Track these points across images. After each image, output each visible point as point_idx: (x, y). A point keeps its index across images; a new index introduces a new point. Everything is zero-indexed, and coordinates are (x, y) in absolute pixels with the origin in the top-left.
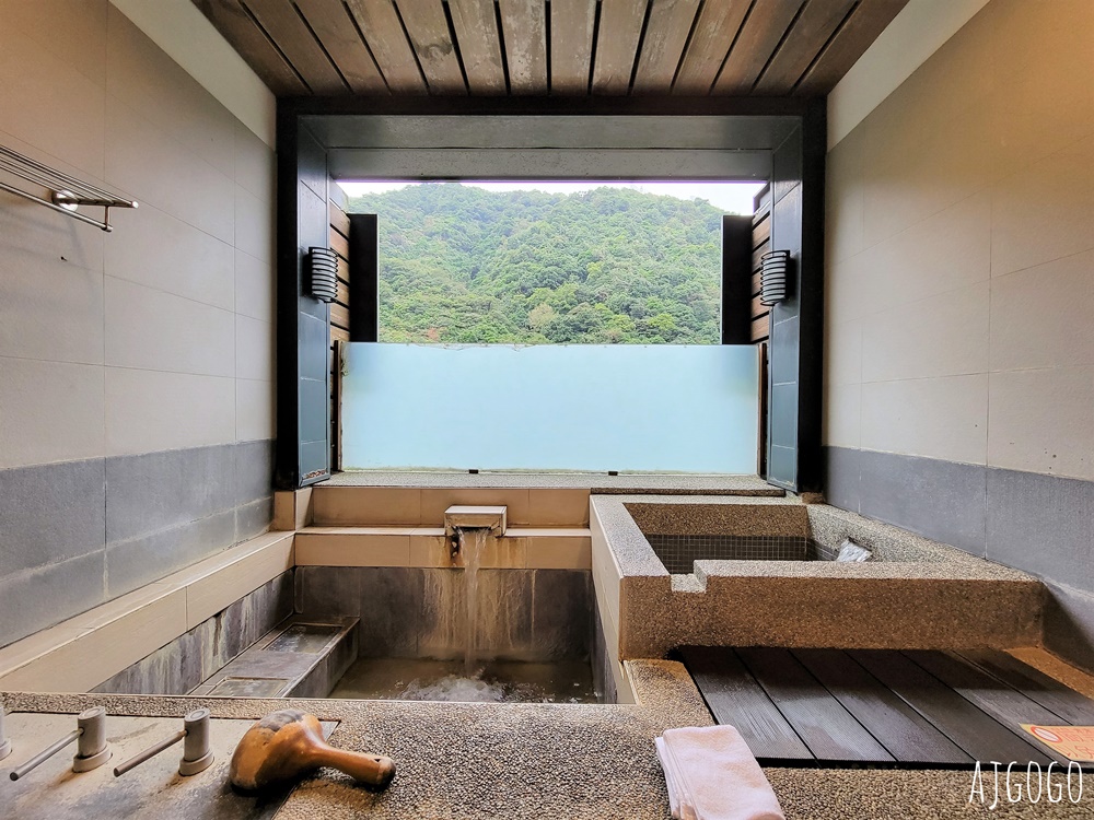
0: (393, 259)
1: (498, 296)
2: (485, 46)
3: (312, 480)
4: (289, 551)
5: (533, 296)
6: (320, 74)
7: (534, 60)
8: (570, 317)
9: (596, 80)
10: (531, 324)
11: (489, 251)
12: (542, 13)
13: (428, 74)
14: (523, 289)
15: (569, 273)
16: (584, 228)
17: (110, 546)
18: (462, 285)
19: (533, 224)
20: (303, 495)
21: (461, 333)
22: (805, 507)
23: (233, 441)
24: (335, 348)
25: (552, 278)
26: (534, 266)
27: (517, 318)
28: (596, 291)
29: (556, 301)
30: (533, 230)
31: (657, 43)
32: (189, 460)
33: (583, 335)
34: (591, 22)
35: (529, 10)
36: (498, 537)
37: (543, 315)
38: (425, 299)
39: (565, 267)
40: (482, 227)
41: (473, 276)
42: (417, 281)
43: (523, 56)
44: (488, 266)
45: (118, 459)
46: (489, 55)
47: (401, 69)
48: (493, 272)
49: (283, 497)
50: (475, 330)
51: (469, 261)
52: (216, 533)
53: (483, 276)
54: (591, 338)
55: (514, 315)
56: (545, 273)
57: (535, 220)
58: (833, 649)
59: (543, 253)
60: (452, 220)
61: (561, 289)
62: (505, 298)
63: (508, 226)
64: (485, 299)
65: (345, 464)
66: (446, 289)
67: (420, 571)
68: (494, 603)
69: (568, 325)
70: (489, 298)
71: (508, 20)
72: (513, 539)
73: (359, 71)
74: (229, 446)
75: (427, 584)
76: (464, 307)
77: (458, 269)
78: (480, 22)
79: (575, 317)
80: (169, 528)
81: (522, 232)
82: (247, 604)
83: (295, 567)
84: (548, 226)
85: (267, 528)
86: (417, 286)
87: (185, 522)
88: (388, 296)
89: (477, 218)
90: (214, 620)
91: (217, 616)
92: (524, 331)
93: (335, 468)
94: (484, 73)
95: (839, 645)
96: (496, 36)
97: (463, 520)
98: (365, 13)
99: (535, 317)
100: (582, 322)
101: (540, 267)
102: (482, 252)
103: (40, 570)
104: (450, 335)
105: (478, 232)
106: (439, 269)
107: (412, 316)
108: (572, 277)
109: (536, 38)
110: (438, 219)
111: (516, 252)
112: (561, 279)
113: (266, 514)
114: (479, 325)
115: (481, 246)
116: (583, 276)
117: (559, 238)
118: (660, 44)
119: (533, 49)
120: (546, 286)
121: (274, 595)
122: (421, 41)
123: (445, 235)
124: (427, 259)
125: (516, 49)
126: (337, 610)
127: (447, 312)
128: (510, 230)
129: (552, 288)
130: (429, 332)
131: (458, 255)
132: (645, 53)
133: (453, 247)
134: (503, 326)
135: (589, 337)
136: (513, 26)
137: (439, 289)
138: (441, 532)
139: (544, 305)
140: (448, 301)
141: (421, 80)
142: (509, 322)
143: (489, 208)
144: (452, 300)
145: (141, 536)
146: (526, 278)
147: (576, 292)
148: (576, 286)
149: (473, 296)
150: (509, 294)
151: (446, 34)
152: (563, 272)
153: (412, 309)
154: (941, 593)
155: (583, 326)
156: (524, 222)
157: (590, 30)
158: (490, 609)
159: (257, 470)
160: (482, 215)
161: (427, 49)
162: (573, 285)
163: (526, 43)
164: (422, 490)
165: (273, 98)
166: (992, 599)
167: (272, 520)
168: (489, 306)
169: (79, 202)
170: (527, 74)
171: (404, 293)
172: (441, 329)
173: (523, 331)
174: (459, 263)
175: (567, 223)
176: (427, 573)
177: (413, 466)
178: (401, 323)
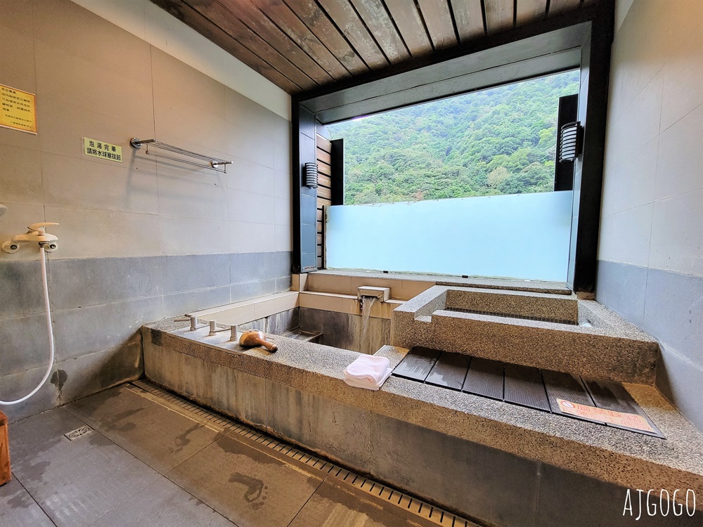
0: (396, 150)
1: (465, 165)
2: (369, 48)
3: (307, 270)
4: (296, 299)
5: (493, 161)
6: (305, 83)
7: (396, 46)
8: (522, 174)
9: (435, 44)
10: (489, 182)
11: (460, 134)
12: (391, 24)
13: (348, 68)
14: (484, 158)
15: (523, 140)
16: (538, 103)
17: (232, 285)
18: (440, 161)
19: (494, 109)
20: (303, 277)
21: (438, 193)
22: (576, 301)
23: (274, 251)
24: (323, 209)
25: (508, 146)
26: (494, 140)
27: (479, 179)
28: (547, 152)
29: (510, 163)
30: (494, 113)
31: (463, 14)
32: (257, 257)
33: (533, 188)
34: (418, 19)
35: (384, 26)
36: (382, 302)
37: (500, 175)
38: (414, 173)
39: (520, 136)
40: (455, 118)
41: (448, 153)
42: (410, 162)
43: (390, 46)
44: (459, 145)
45: (233, 254)
46: (373, 51)
47: (337, 70)
48: (462, 148)
49: (294, 276)
50: (447, 191)
51: (445, 143)
52: (268, 287)
53: (456, 153)
54: (540, 189)
55: (477, 177)
56: (502, 144)
57: (496, 105)
58: (500, 362)
59: (502, 129)
60: (434, 117)
61: (516, 154)
62: (470, 166)
63: (475, 114)
64: (455, 168)
65: (328, 265)
66: (429, 165)
67: (347, 315)
68: (379, 334)
69: (520, 180)
70: (458, 168)
71: (375, 34)
72: (389, 304)
73: (319, 76)
74: (272, 253)
75: (350, 322)
76: (441, 176)
77: (437, 150)
78: (363, 39)
79: (526, 174)
80: (251, 282)
81: (486, 116)
82: (278, 316)
83: (299, 307)
84: (507, 107)
85: (289, 289)
86: (409, 165)
87: (256, 281)
88: (392, 174)
89: (451, 113)
90: (264, 319)
91: (266, 318)
92: (486, 188)
93: (323, 267)
94: (374, 59)
95: (504, 360)
96: (373, 42)
97: (365, 292)
98: (314, 53)
99: (492, 178)
100: (532, 178)
101: (499, 140)
102: (454, 136)
103: (212, 288)
104: (428, 196)
105: (452, 122)
106: (424, 152)
107: (406, 185)
108: (525, 143)
109: (393, 36)
110: (425, 119)
111: (480, 132)
112: (516, 146)
113: (289, 283)
114: (450, 188)
115: (453, 132)
116: (535, 141)
117: (515, 115)
118: (465, 14)
119: (394, 40)
120: (503, 153)
121: (290, 317)
122: (340, 56)
123: (429, 128)
124: (418, 146)
125: (385, 44)
126: (315, 329)
127: (428, 180)
128: (476, 116)
129: (508, 154)
130: (416, 194)
131: (438, 140)
132: (458, 22)
133: (434, 136)
134: (468, 186)
135: (537, 188)
136: (379, 35)
137: (424, 166)
138: (356, 297)
139: (500, 168)
140: (429, 173)
141: (346, 71)
142: (472, 183)
143: (461, 103)
144: (432, 172)
145: (241, 283)
146: (487, 149)
147: (529, 155)
148: (529, 150)
149: (447, 168)
150: (473, 163)
151: (350, 49)
152: (518, 141)
153: (406, 181)
154: (574, 340)
155: (533, 181)
156: (487, 108)
157: (420, 22)
158: (378, 338)
159: (285, 264)
160: (455, 109)
161: (344, 58)
162: (527, 149)
163: (389, 40)
164: (351, 277)
165: (290, 97)
166: (614, 349)
167: (291, 285)
168: (458, 173)
169: (219, 164)
170: (396, 53)
171: (402, 171)
172: (425, 192)
173: (483, 189)
174: (438, 146)
175: (523, 102)
176: (349, 316)
177: (357, 268)
178: (400, 190)
